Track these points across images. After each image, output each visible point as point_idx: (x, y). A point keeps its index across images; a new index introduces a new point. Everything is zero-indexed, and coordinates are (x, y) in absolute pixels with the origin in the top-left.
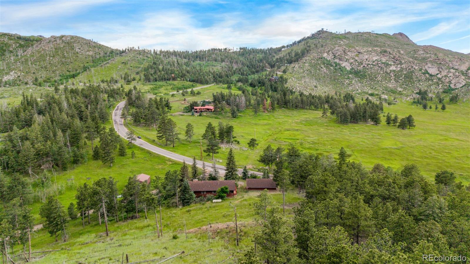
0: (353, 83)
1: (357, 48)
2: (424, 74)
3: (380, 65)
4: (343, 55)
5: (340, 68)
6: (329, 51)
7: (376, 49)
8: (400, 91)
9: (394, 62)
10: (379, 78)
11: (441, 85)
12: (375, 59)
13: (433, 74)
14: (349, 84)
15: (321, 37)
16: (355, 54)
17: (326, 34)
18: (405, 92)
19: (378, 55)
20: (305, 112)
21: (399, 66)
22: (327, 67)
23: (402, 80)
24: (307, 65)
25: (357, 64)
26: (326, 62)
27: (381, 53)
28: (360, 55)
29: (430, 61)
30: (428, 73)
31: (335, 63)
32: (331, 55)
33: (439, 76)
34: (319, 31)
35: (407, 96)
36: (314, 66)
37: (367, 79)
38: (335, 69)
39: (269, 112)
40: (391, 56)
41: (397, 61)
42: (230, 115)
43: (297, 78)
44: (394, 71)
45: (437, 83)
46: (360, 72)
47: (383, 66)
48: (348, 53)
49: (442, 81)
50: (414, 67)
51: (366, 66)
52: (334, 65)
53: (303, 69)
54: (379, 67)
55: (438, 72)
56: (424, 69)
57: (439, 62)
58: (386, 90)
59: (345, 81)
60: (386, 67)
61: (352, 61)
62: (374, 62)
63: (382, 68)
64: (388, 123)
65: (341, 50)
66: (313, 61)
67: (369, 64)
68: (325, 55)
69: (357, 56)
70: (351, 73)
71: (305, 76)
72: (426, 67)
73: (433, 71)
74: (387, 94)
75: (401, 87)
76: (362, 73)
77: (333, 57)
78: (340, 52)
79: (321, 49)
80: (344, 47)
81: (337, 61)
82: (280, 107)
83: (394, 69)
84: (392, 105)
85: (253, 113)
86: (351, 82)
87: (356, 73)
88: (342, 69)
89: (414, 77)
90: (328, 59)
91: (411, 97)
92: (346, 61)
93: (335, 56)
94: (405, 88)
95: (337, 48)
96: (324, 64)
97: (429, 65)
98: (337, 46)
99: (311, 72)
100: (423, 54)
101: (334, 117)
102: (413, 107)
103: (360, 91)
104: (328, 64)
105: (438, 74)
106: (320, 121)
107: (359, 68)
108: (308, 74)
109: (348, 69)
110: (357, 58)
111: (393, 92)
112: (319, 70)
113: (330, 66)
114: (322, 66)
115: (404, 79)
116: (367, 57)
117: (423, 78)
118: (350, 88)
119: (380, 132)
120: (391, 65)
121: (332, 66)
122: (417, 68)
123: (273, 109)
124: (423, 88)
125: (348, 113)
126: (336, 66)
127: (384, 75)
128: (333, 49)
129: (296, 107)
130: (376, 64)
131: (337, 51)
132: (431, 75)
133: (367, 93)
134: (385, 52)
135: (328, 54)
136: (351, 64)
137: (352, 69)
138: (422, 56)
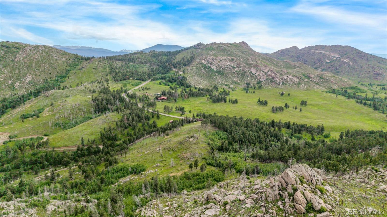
0: (217, 78)
1: (219, 57)
2: (250, 73)
3: (230, 68)
4: (212, 62)
5: (211, 70)
6: (205, 59)
7: (228, 57)
8: (239, 83)
9: (237, 66)
10: (230, 76)
11: (256, 80)
12: (228, 64)
13: (254, 73)
14: (216, 79)
15: (200, 48)
16: (218, 61)
17: (202, 46)
18: (241, 83)
19: (229, 62)
20: (200, 98)
21: (239, 68)
22: (204, 69)
23: (240, 76)
24: (194, 68)
25: (219, 67)
26: (204, 66)
27: (231, 60)
28: (221, 62)
29: (253, 67)
30: (252, 73)
31: (208, 66)
32: (206, 61)
33: (256, 75)
34: (198, 44)
35: (242, 85)
36: (198, 68)
37: (224, 76)
38: (209, 70)
39: (187, 99)
40: (236, 62)
41: (239, 66)
42: (174, 101)
43: (191, 77)
44: (237, 71)
45: (255, 78)
46: (221, 72)
47: (232, 68)
48: (215, 60)
49: (257, 77)
50: (246, 69)
51: (223, 68)
52: (208, 68)
53: (193, 71)
54: (230, 69)
55: (256, 73)
56: (250, 70)
57: (257, 67)
58: (232, 82)
59: (214, 77)
60: (233, 69)
61: (217, 65)
62: (227, 66)
63: (231, 70)
64: (230, 102)
65: (211, 58)
66: (197, 66)
67: (225, 67)
68: (203, 61)
69: (219, 62)
70: (216, 72)
71: (194, 75)
72: (251, 69)
73: (254, 72)
74: (233, 85)
75: (240, 81)
76: (222, 72)
77: (207, 62)
78: (211, 59)
79: (200, 57)
80: (213, 56)
81: (209, 65)
82: (191, 96)
83: (237, 70)
84: (234, 91)
85: (182, 100)
86: (217, 77)
87: (219, 72)
88: (212, 70)
89: (245, 75)
90: (205, 64)
91: (243, 86)
92: (214, 65)
93: (208, 62)
94: (241, 81)
95: (209, 57)
96: (203, 67)
97: (253, 68)
98: (209, 55)
99: (197, 73)
100: (251, 61)
101: (211, 100)
102: (243, 91)
103: (221, 83)
104: (205, 67)
105: (256, 74)
106: (206, 102)
107: (220, 69)
108: (196, 74)
109: (215, 70)
110: (219, 64)
111: (236, 83)
112: (201, 71)
113: (206, 68)
114: (202, 68)
115: (241, 76)
116: (224, 63)
117: (249, 75)
118: (216, 81)
119: (226, 105)
120: (235, 68)
121: (207, 68)
122: (247, 70)
123: (189, 98)
124: (249, 81)
125: (216, 99)
126: (209, 68)
127: (232, 73)
128: (207, 58)
129: (197, 96)
130: (228, 67)
131: (209, 59)
132: (253, 74)
133: (224, 84)
134: (233, 60)
135: (205, 61)
136: (216, 67)
137: (217, 70)
138: (250, 62)
